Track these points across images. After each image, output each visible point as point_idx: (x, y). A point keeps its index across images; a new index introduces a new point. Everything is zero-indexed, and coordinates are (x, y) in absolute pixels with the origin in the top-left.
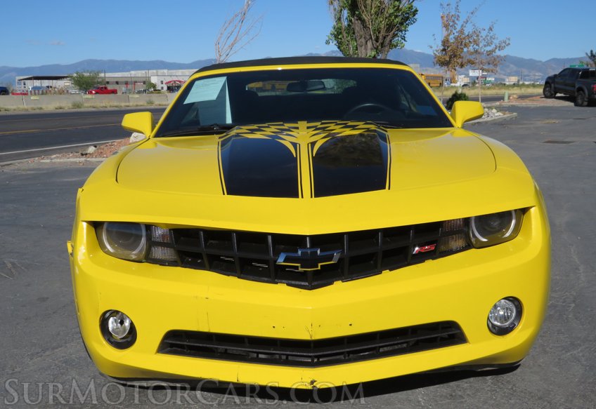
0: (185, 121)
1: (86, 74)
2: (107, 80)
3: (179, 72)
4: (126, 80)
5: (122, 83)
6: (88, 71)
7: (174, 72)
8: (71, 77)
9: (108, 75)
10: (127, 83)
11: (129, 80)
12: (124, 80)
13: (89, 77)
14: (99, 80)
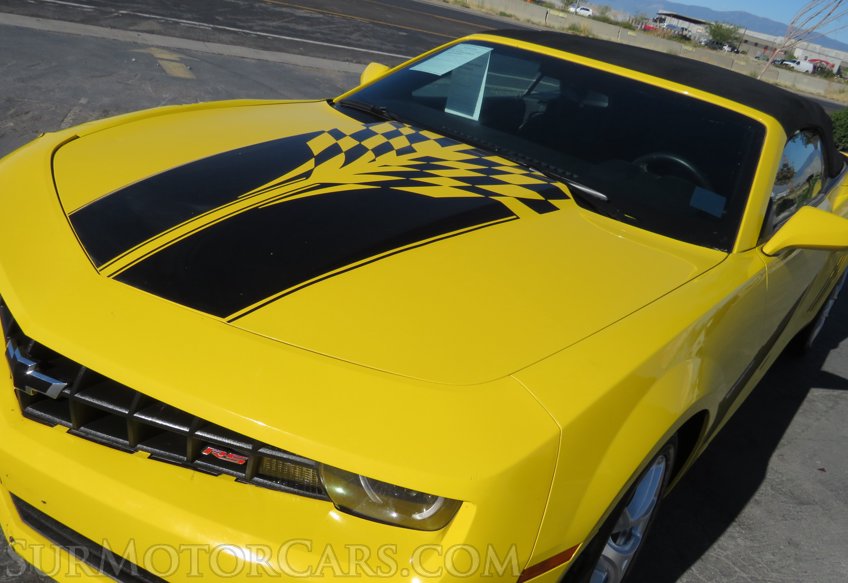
0: (417, 93)
1: (726, 26)
2: (745, 38)
3: (833, 53)
4: (768, 44)
5: (761, 46)
6: (728, 23)
7: (827, 50)
8: (709, 24)
9: (748, 32)
10: (766, 48)
11: (770, 45)
12: (765, 44)
13: (728, 30)
14: (737, 36)
